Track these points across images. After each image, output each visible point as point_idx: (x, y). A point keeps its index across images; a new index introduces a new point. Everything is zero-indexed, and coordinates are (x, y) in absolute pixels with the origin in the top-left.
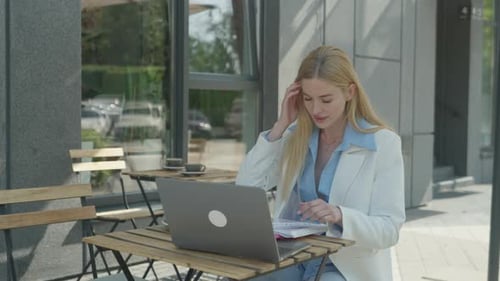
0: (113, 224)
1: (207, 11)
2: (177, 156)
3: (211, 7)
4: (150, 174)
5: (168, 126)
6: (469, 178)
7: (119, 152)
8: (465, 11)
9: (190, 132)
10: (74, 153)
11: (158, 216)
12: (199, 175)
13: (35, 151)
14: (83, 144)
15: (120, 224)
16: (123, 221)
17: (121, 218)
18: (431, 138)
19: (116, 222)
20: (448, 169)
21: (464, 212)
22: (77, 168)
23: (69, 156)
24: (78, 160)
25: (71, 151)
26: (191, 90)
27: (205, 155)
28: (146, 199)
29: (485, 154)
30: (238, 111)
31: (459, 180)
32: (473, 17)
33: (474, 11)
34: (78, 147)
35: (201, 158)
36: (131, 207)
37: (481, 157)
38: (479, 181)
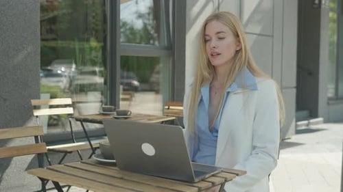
0: (63, 154)
2: (111, 104)
4: (90, 118)
5: (105, 83)
6: (320, 119)
7: (69, 101)
8: (317, 1)
9: (121, 87)
10: (34, 102)
11: (96, 148)
12: (126, 118)
13: (5, 100)
14: (42, 95)
15: (68, 155)
16: (71, 152)
17: (69, 150)
18: (294, 91)
19: (65, 152)
20: (305, 113)
21: (318, 143)
22: (36, 113)
23: (31, 105)
24: (38, 108)
25: (32, 101)
26: (122, 57)
27: (133, 103)
28: (87, 136)
29: (330, 102)
30: (158, 73)
31: (312, 121)
32: (323, 6)
33: (323, 2)
34: (38, 97)
35: (129, 105)
36: (77, 142)
37: (328, 104)
38: (327, 121)
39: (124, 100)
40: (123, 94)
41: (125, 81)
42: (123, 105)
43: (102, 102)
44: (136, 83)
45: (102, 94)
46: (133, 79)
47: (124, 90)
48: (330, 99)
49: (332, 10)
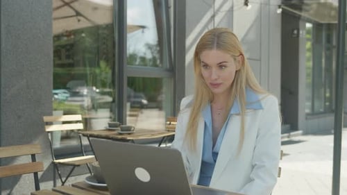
0: (72, 167)
1: (141, 30)
3: (143, 27)
5: (114, 101)
6: (300, 132)
7: (79, 117)
8: (295, 32)
9: (128, 105)
10: (46, 119)
12: (129, 134)
13: (19, 117)
14: (54, 112)
15: (76, 168)
16: (79, 166)
17: (77, 164)
19: (74, 166)
20: (288, 126)
21: (300, 153)
22: (49, 129)
23: (43, 121)
24: (50, 124)
25: (44, 117)
26: (129, 78)
29: (308, 117)
31: (292, 133)
32: (301, 36)
33: (301, 32)
34: (51, 114)
36: (87, 155)
37: (306, 119)
38: (306, 133)
39: (131, 116)
40: (130, 111)
41: (133, 100)
42: (129, 121)
43: (111, 118)
44: (145, 102)
45: (111, 111)
46: (142, 98)
47: (132, 107)
48: (308, 114)
49: (308, 40)
